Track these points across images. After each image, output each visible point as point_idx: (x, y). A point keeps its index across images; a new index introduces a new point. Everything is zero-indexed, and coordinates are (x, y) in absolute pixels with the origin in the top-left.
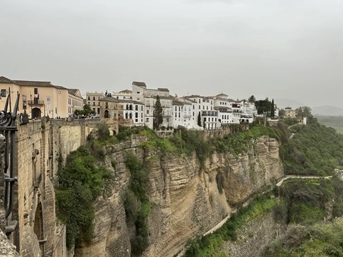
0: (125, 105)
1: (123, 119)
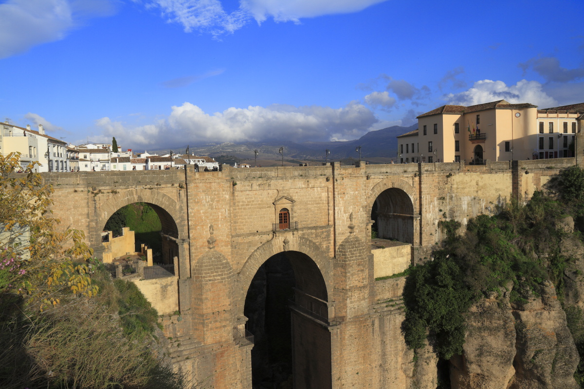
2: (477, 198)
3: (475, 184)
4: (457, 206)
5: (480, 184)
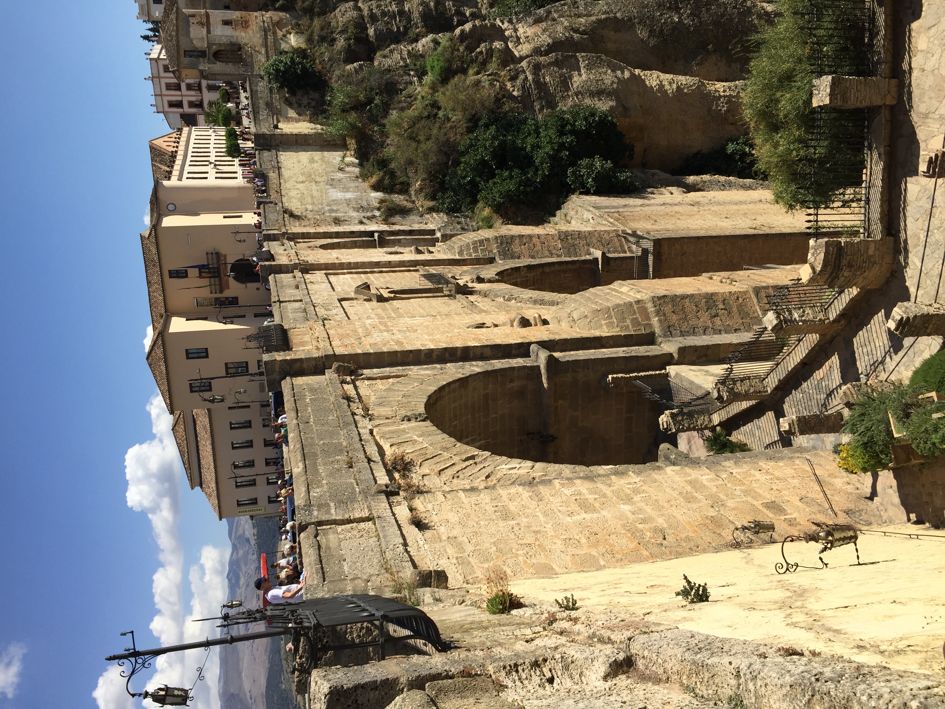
2: (330, 182)
3: (302, 185)
4: (348, 205)
5: (301, 179)
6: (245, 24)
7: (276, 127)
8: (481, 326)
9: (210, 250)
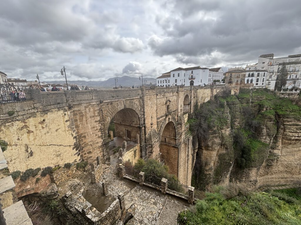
0: (247, 74)
1: (244, 83)
2: (203, 97)
3: (203, 92)
4: (198, 99)
6: (237, 84)
7: (215, 89)
8: (152, 118)
9: (196, 78)
